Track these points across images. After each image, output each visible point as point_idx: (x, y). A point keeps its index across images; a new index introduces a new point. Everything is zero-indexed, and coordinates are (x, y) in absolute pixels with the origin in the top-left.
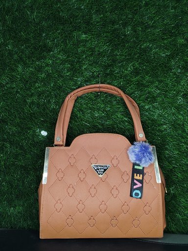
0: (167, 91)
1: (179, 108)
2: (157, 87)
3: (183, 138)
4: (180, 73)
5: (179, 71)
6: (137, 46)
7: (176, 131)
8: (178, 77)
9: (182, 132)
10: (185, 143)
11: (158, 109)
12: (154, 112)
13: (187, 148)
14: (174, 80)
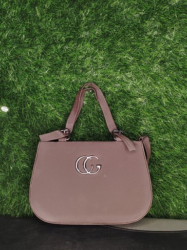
0: (142, 57)
1: (155, 78)
2: (130, 53)
3: (160, 111)
4: (156, 36)
5: (156, 33)
6: (106, 5)
7: (153, 104)
8: (154, 40)
9: (159, 104)
10: (163, 117)
11: (132, 80)
12: (127, 83)
13: (165, 123)
14: (149, 44)
